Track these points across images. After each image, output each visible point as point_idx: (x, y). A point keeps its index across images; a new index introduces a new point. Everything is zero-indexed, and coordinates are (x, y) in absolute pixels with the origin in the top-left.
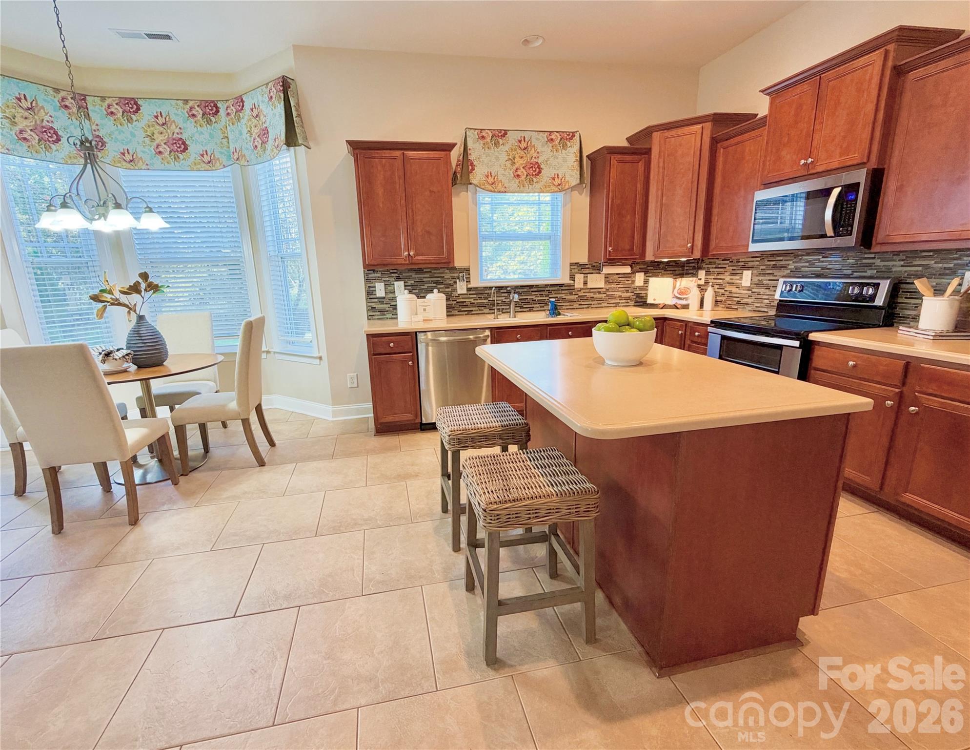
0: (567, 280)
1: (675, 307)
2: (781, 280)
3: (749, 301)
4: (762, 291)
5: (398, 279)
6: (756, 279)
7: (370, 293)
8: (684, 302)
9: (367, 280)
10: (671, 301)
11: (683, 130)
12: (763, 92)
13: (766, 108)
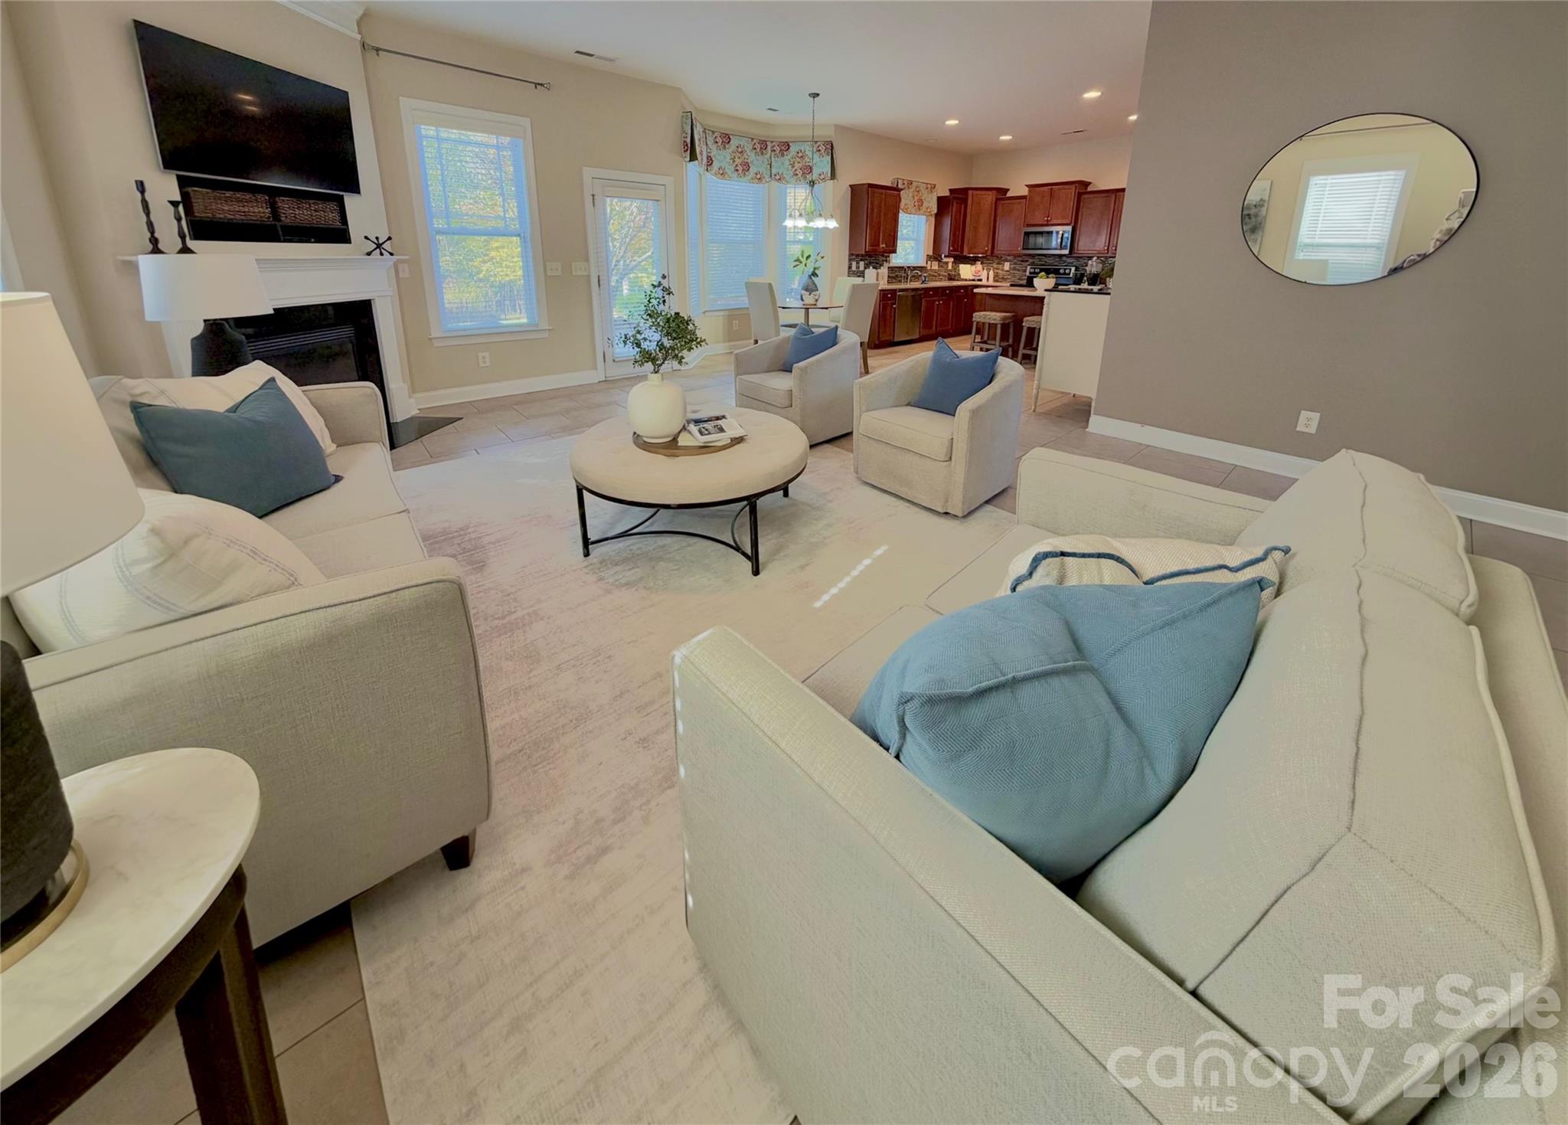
0: (925, 265)
1: (974, 280)
2: (1029, 267)
3: (1009, 277)
4: (1016, 272)
5: (861, 260)
6: (1012, 266)
7: (850, 267)
8: (978, 278)
9: (850, 260)
10: (972, 278)
11: (983, 192)
12: (1027, 186)
13: (1025, 192)
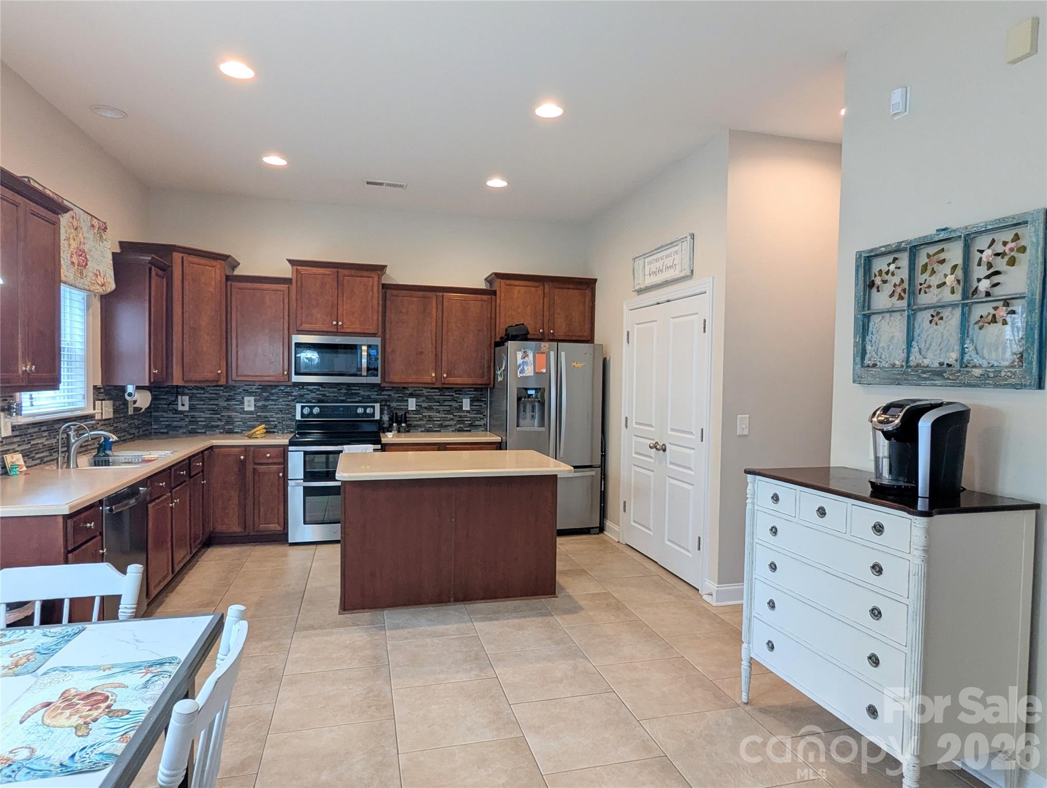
0: (91, 410)
6: (260, 404)
11: (203, 261)
12: (290, 261)
13: (287, 271)
